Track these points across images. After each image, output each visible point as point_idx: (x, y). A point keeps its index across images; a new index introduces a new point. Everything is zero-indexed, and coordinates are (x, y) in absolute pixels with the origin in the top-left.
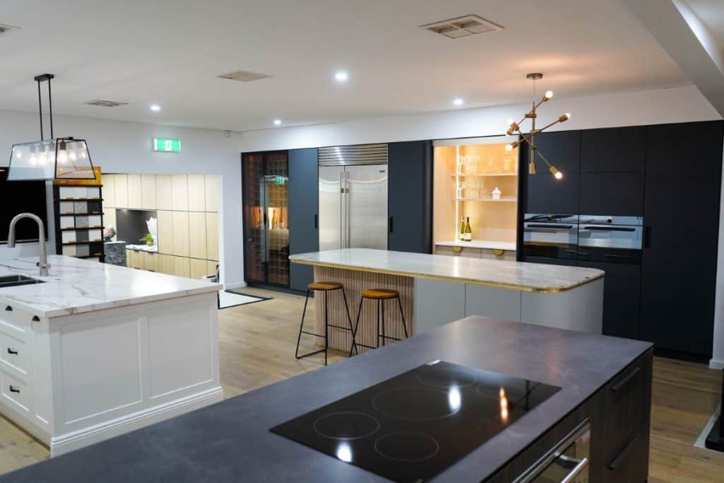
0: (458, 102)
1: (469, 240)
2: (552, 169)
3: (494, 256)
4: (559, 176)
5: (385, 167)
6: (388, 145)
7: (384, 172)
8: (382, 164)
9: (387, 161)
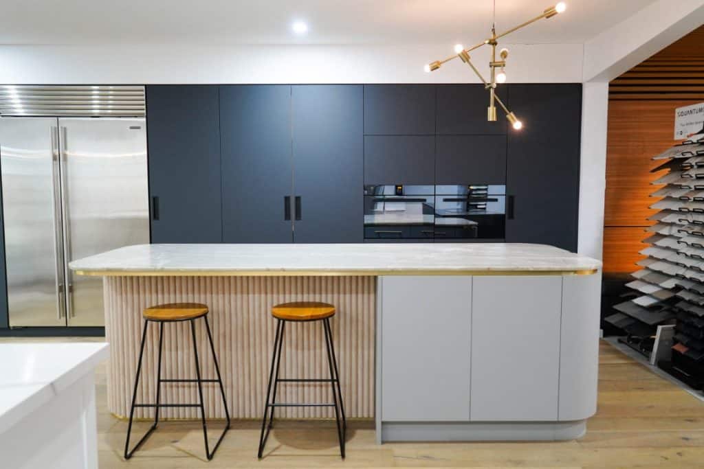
2: (511, 116)
4: (518, 125)
5: (142, 121)
6: (146, 88)
7: (139, 128)
8: (136, 117)
9: (145, 111)
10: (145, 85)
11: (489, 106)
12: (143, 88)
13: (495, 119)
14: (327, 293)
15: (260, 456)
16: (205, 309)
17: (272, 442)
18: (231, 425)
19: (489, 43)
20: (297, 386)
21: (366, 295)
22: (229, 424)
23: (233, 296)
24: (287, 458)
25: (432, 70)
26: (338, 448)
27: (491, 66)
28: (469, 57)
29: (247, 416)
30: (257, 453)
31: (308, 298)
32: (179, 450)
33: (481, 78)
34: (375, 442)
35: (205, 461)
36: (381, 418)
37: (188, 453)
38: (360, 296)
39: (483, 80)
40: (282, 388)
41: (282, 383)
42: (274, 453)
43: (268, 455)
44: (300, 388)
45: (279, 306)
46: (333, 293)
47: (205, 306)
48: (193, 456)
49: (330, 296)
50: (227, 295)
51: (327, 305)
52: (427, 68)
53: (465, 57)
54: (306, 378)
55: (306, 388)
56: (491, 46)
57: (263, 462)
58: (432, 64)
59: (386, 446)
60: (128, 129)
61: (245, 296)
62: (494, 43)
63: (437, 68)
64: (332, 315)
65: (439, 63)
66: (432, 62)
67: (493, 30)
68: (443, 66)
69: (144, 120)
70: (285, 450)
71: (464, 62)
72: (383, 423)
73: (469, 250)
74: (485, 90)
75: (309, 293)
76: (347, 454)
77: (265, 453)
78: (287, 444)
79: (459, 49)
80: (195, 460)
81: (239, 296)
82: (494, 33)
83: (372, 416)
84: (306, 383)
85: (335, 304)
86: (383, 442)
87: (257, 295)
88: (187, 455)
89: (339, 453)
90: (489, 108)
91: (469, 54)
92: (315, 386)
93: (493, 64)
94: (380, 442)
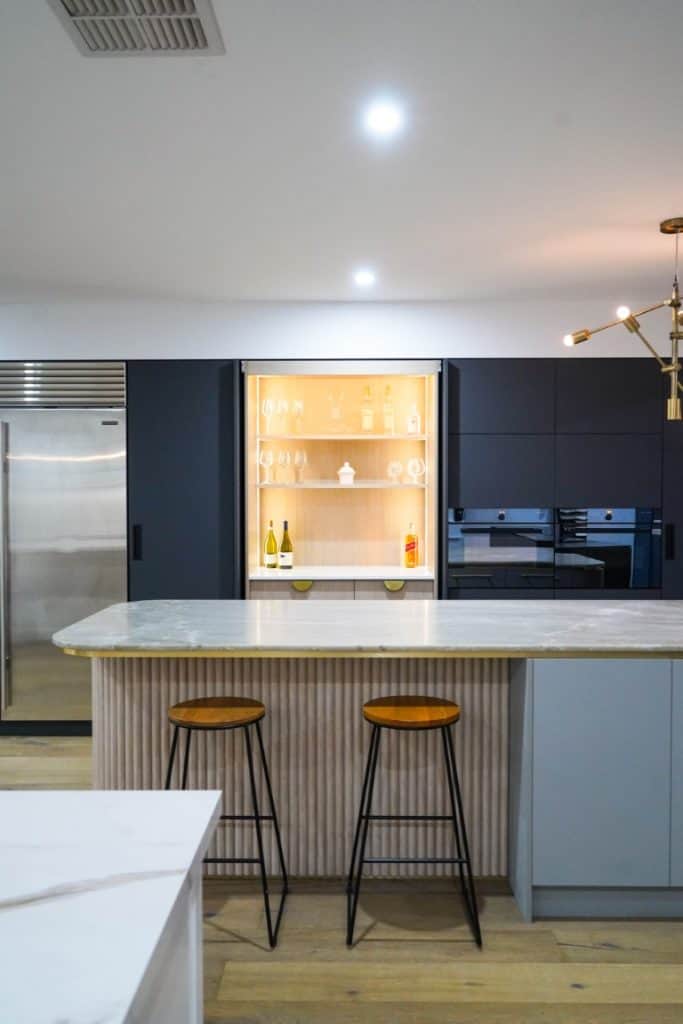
0: (364, 279)
1: (289, 567)
3: (384, 594)
5: (120, 413)
6: (127, 365)
7: (115, 423)
8: (111, 407)
9: (124, 400)
10: (126, 361)
11: (670, 397)
12: (124, 364)
13: (679, 417)
14: (435, 682)
15: (350, 942)
16: (261, 709)
17: (363, 919)
18: (289, 886)
19: (671, 305)
20: (389, 825)
21: (495, 686)
22: (288, 885)
23: (292, 685)
24: (391, 945)
25: (576, 343)
26: (466, 928)
27: (672, 338)
28: (639, 326)
29: (311, 873)
30: (344, 936)
31: (407, 689)
32: (221, 929)
33: (653, 351)
34: (520, 919)
35: (266, 950)
36: (532, 881)
37: (237, 936)
38: (486, 685)
39: (655, 354)
40: (375, 829)
41: (376, 821)
42: (368, 937)
43: (361, 939)
44: (393, 829)
45: (371, 703)
46: (444, 681)
47: (259, 704)
48: (244, 940)
49: (440, 685)
50: (283, 685)
51: (444, 703)
52: (569, 341)
53: (632, 324)
54: (402, 814)
55: (403, 829)
56: (673, 309)
57: (355, 952)
58: (577, 333)
59: (539, 926)
60: (99, 424)
61: (311, 685)
62: (676, 305)
63: (586, 339)
64: (455, 720)
65: (588, 333)
66: (577, 331)
67: (675, 285)
68: (592, 338)
69: (123, 410)
70: (384, 931)
71: (631, 331)
72: (535, 888)
73: (637, 614)
74: (660, 372)
75: (408, 681)
76: (484, 938)
77: (356, 935)
78: (385, 921)
79: (623, 313)
80: (249, 947)
81: (302, 685)
82: (677, 291)
83: (503, 873)
84: (402, 822)
85: (458, 702)
86: (535, 919)
87: (329, 685)
88: (236, 939)
89: (470, 937)
90: (669, 401)
91: (637, 319)
92: (416, 826)
93: (677, 335)
94: (530, 919)
